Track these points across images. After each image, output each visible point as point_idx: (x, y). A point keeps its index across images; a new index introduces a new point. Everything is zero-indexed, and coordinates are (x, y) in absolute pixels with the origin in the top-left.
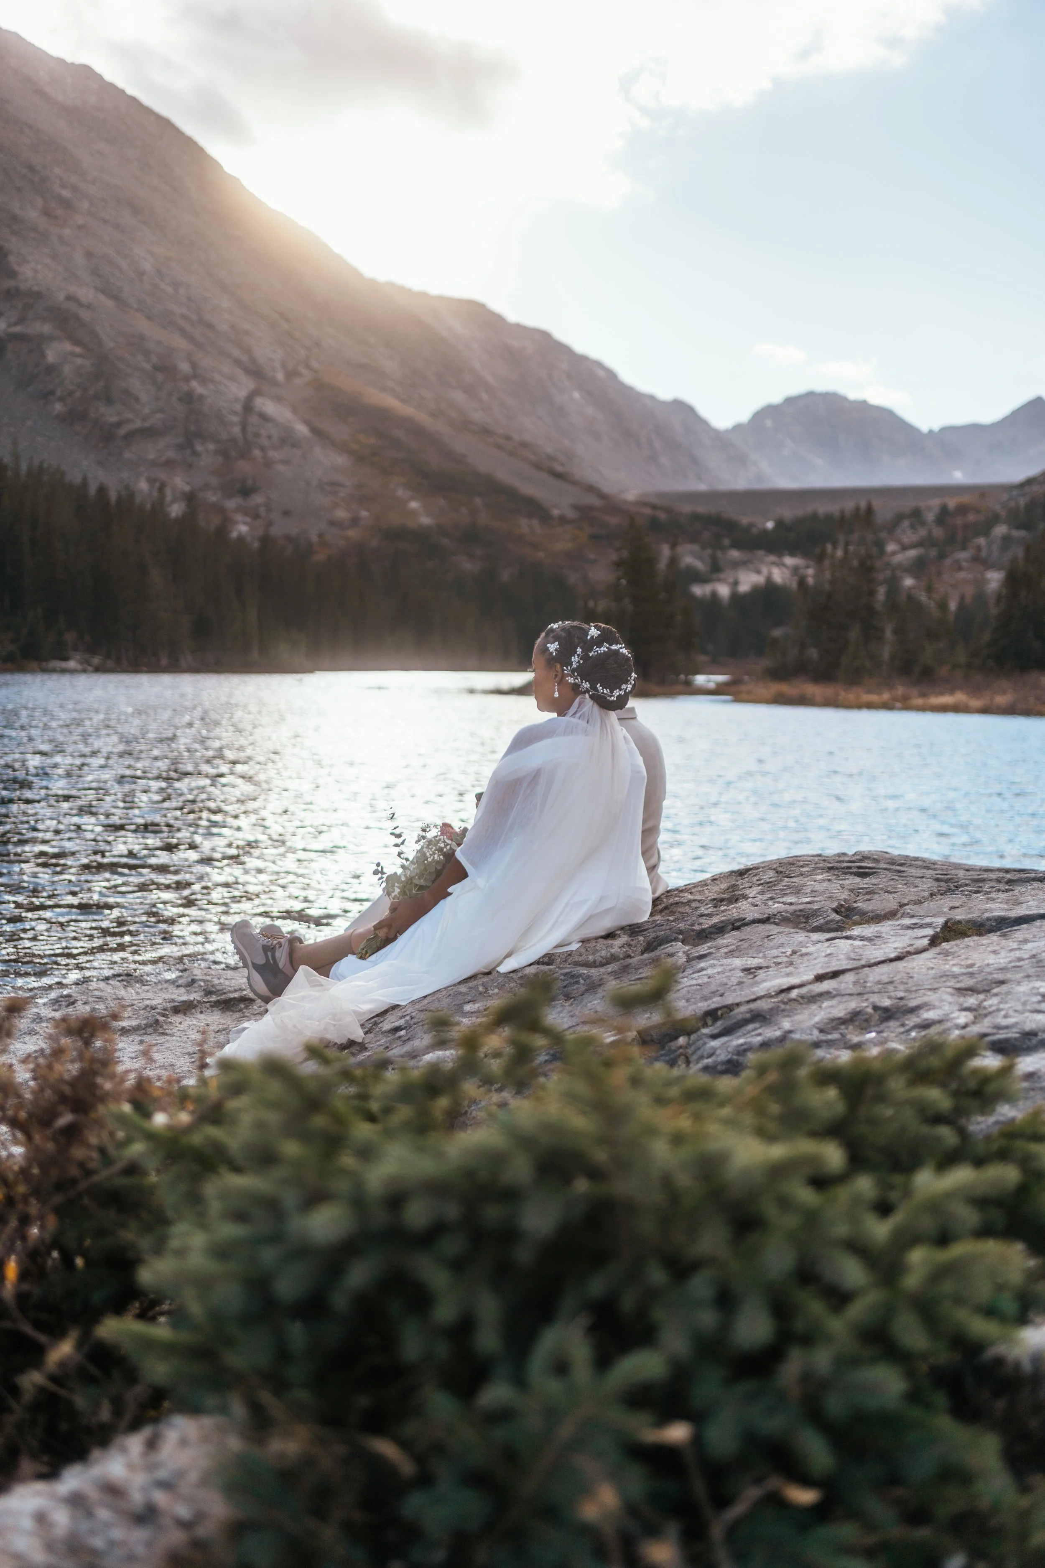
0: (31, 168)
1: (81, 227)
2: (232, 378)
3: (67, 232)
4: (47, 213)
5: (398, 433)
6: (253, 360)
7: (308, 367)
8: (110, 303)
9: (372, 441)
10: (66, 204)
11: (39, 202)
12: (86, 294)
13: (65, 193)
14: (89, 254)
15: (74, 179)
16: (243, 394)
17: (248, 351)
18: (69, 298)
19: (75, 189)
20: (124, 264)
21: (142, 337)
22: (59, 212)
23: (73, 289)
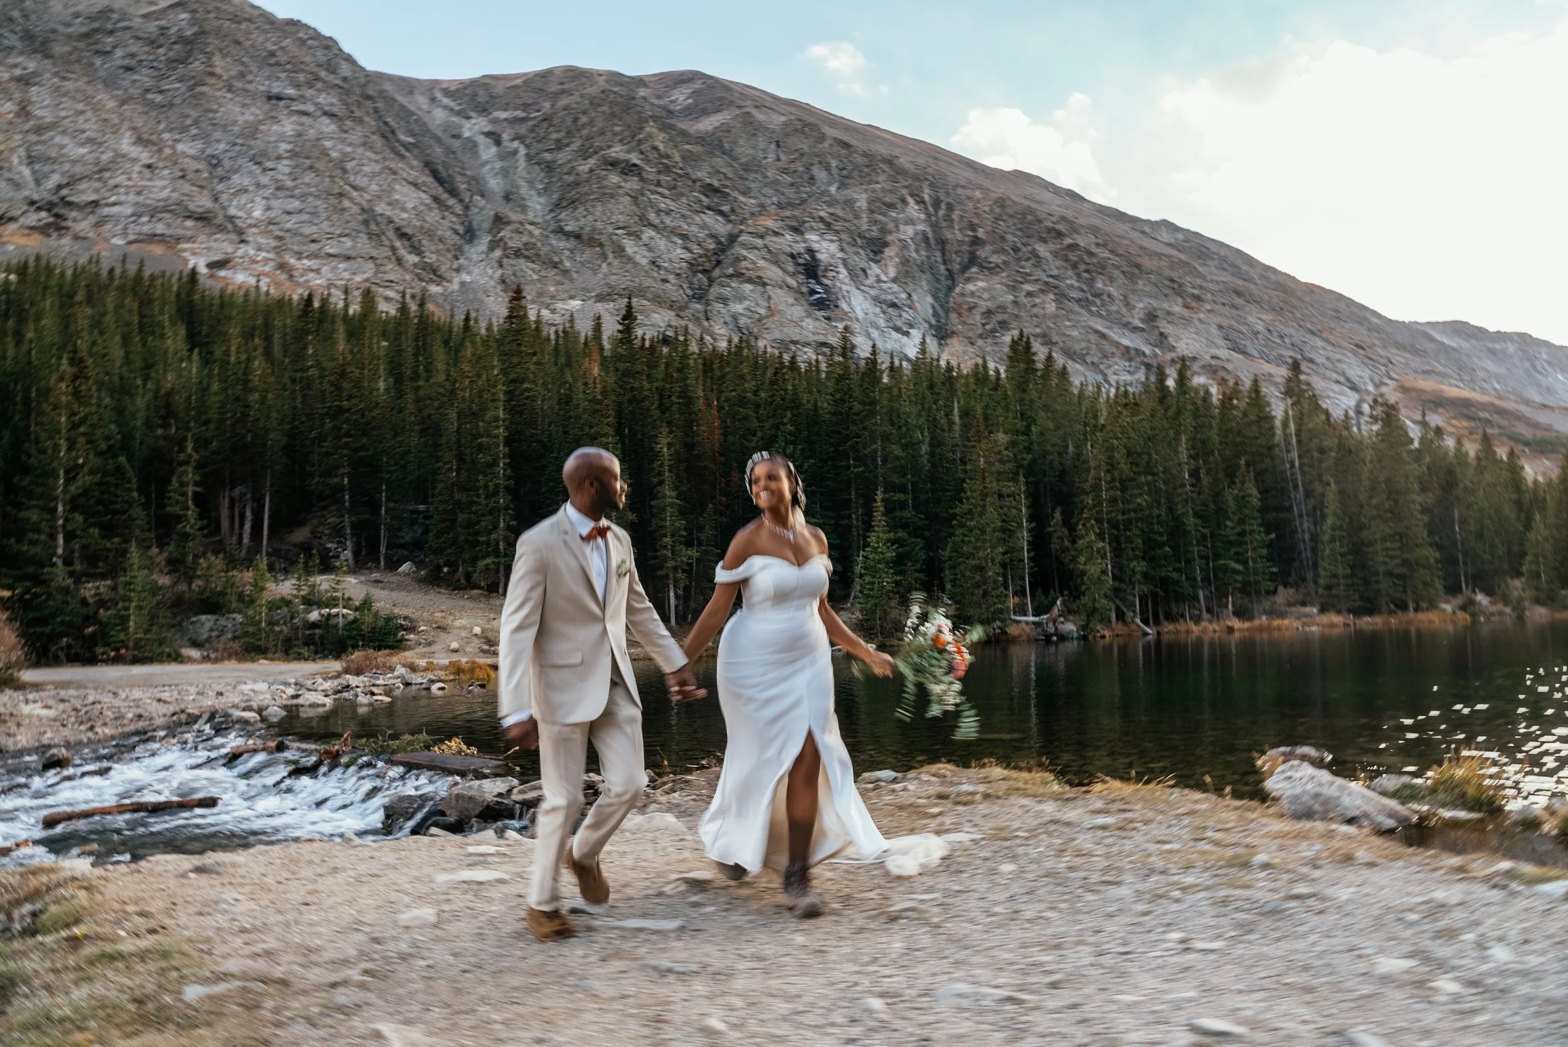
0: (1173, 281)
1: (1210, 311)
2: (1341, 394)
3: (1202, 315)
4: (1186, 306)
5: (1486, 415)
6: (1348, 380)
7: (1391, 378)
8: (1240, 356)
9: (1465, 423)
10: (1197, 298)
11: (1180, 300)
12: (1223, 353)
13: (1196, 292)
14: (1220, 327)
15: (1199, 281)
16: (1352, 403)
17: (1343, 374)
18: (1213, 357)
19: (1201, 287)
20: (1244, 329)
21: (1270, 375)
22: (1194, 304)
23: (1214, 351)
